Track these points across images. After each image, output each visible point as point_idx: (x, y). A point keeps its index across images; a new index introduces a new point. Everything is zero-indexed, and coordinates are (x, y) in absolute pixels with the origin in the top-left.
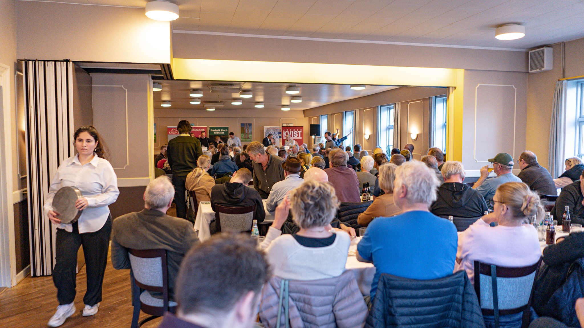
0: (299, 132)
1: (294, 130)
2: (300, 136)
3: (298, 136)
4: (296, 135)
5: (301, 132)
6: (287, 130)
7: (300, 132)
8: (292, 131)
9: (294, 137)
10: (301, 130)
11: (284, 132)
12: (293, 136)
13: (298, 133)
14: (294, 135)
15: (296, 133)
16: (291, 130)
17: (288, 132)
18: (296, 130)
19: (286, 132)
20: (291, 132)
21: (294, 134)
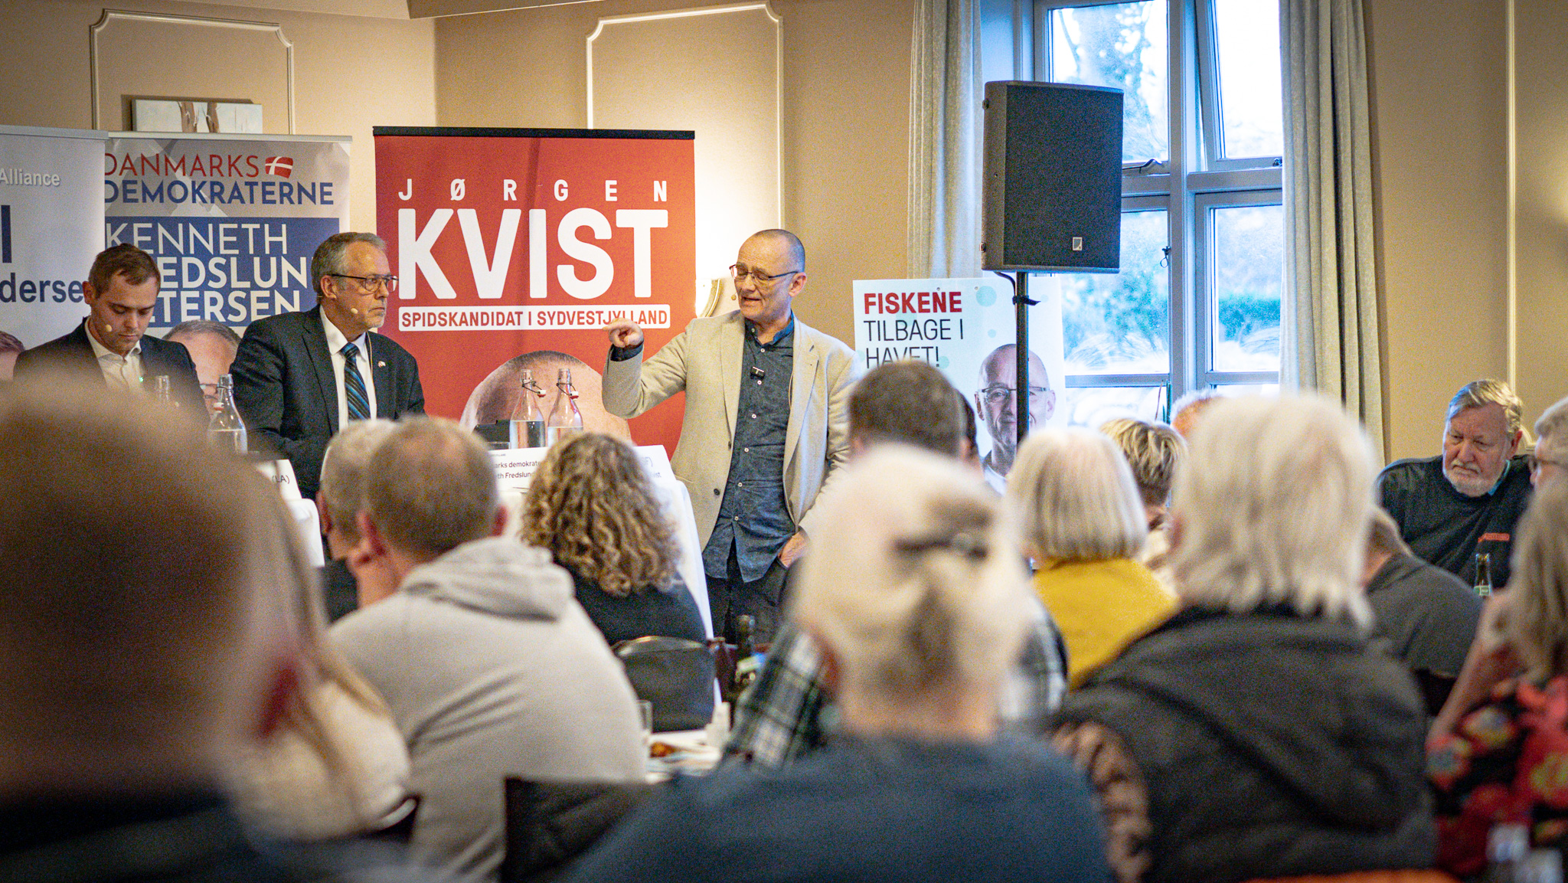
0: (625, 218)
1: (561, 190)
2: (643, 286)
3: (621, 290)
4: (585, 271)
5: (660, 218)
6: (458, 189)
7: (643, 222)
8: (526, 203)
9: (556, 294)
10: (660, 191)
11: (407, 218)
12: (538, 287)
13: (620, 246)
14: (566, 274)
15: (585, 234)
16: (510, 189)
17: (469, 219)
18: (586, 196)
19: (440, 218)
20: (510, 219)
21: (556, 256)
